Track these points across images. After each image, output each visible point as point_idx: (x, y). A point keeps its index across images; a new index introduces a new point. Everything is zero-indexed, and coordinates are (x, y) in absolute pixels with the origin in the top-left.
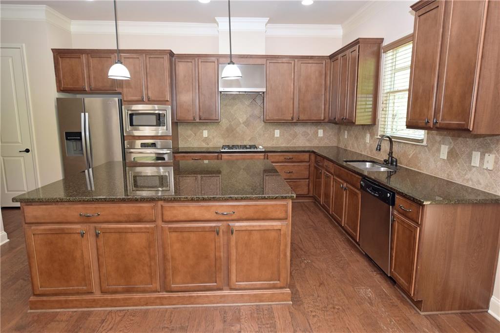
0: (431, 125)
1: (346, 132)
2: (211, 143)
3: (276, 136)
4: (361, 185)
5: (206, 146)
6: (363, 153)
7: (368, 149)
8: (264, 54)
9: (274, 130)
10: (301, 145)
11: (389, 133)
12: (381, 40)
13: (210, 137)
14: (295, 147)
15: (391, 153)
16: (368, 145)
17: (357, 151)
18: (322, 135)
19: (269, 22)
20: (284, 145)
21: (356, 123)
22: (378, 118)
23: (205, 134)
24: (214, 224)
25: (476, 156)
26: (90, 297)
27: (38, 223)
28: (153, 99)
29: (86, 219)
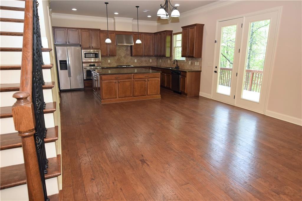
0: (187, 56)
1: (160, 60)
3: (135, 62)
4: (171, 72)
5: (110, 66)
6: (167, 66)
8: (132, 31)
9: (134, 60)
11: (177, 59)
12: (172, 31)
13: (111, 62)
15: (177, 65)
16: (169, 64)
17: (165, 66)
18: (151, 61)
19: (133, 19)
20: (138, 65)
21: (166, 56)
23: (109, 61)
24: (145, 79)
25: (196, 63)
26: (116, 99)
27: (105, 80)
28: (94, 47)
29: (116, 79)
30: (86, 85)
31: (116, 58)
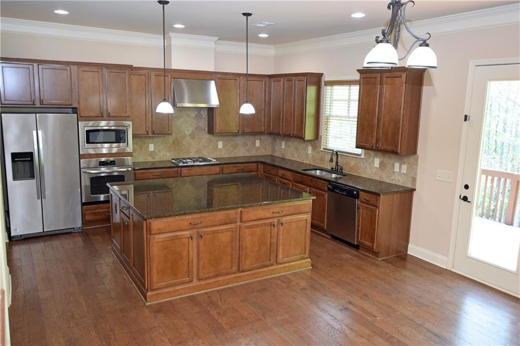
1: (283, 143)
2: (157, 157)
3: (219, 147)
4: (329, 188)
5: (153, 160)
6: (305, 162)
7: (310, 159)
8: (213, 71)
9: (217, 142)
10: (241, 156)
12: (322, 75)
13: (157, 151)
14: (236, 158)
15: (337, 163)
16: (310, 156)
17: (298, 160)
18: (259, 146)
19: (218, 39)
20: (226, 156)
21: (306, 139)
22: (320, 134)
23: (152, 147)
24: (270, 221)
25: (397, 165)
26: (191, 285)
27: (160, 233)
28: (113, 114)
29: (193, 226)
30: (88, 218)
31: (170, 139)
